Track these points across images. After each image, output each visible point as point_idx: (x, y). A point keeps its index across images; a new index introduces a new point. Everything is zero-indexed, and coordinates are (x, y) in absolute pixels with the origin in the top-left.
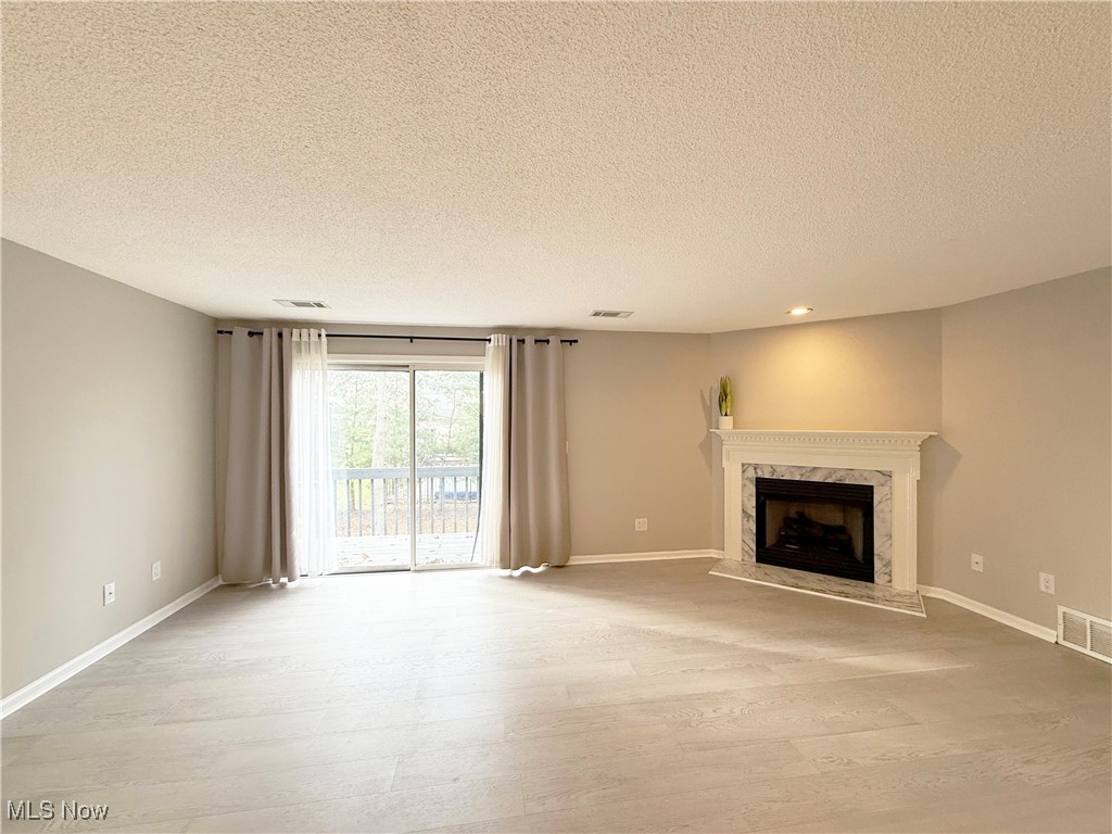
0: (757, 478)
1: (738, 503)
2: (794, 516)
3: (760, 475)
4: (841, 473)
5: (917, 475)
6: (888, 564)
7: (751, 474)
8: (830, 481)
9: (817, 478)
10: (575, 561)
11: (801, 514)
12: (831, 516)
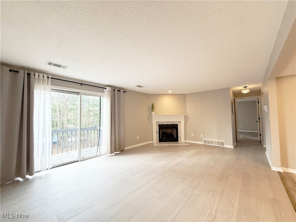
0: (159, 125)
1: (155, 130)
2: (163, 132)
3: (159, 124)
4: (173, 122)
5: (184, 121)
6: (180, 138)
7: (158, 124)
8: (171, 124)
9: (169, 124)
10: (126, 148)
11: (164, 131)
12: (169, 131)
